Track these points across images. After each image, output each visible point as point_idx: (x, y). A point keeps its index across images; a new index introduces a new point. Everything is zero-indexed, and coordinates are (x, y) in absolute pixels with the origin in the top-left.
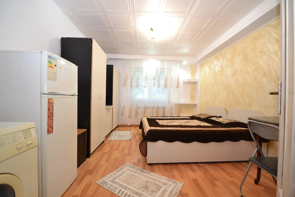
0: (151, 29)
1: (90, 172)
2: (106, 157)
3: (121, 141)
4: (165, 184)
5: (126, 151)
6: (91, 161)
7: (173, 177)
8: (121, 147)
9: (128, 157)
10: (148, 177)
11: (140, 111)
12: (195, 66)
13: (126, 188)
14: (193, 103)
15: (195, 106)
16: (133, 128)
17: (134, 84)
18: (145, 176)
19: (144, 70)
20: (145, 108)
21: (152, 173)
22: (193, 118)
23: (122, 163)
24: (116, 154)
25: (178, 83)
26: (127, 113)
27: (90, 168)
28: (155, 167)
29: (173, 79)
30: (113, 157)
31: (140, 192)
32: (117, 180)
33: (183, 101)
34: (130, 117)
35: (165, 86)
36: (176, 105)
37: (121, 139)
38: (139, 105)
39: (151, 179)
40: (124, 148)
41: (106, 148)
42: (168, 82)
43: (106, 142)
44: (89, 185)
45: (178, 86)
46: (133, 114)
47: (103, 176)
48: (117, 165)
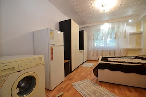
0: (102, 6)
1: (70, 79)
2: (78, 74)
3: (87, 68)
4: (107, 94)
5: (89, 73)
6: (71, 75)
7: (114, 92)
8: (86, 71)
9: (89, 76)
10: (97, 88)
11: (99, 53)
12: (140, 22)
13: (84, 90)
14: (138, 47)
15: (140, 49)
16: (95, 62)
17: (95, 38)
18: (96, 87)
19: (101, 30)
20: (102, 51)
21: (100, 87)
22: (136, 57)
23: (85, 78)
24: (83, 74)
25: (125, 35)
26: (91, 54)
27: (70, 77)
28: (103, 84)
29: (121, 33)
30: (81, 75)
31: (91, 94)
32: (80, 85)
33: (130, 47)
34: (93, 56)
35: (116, 38)
36: (123, 49)
37: (87, 66)
38: (98, 50)
39: (99, 89)
40: (88, 71)
41: (79, 70)
42: (118, 35)
43: (80, 67)
44: (68, 84)
45: (125, 37)
46: (95, 55)
47: (75, 82)
48: (83, 78)
